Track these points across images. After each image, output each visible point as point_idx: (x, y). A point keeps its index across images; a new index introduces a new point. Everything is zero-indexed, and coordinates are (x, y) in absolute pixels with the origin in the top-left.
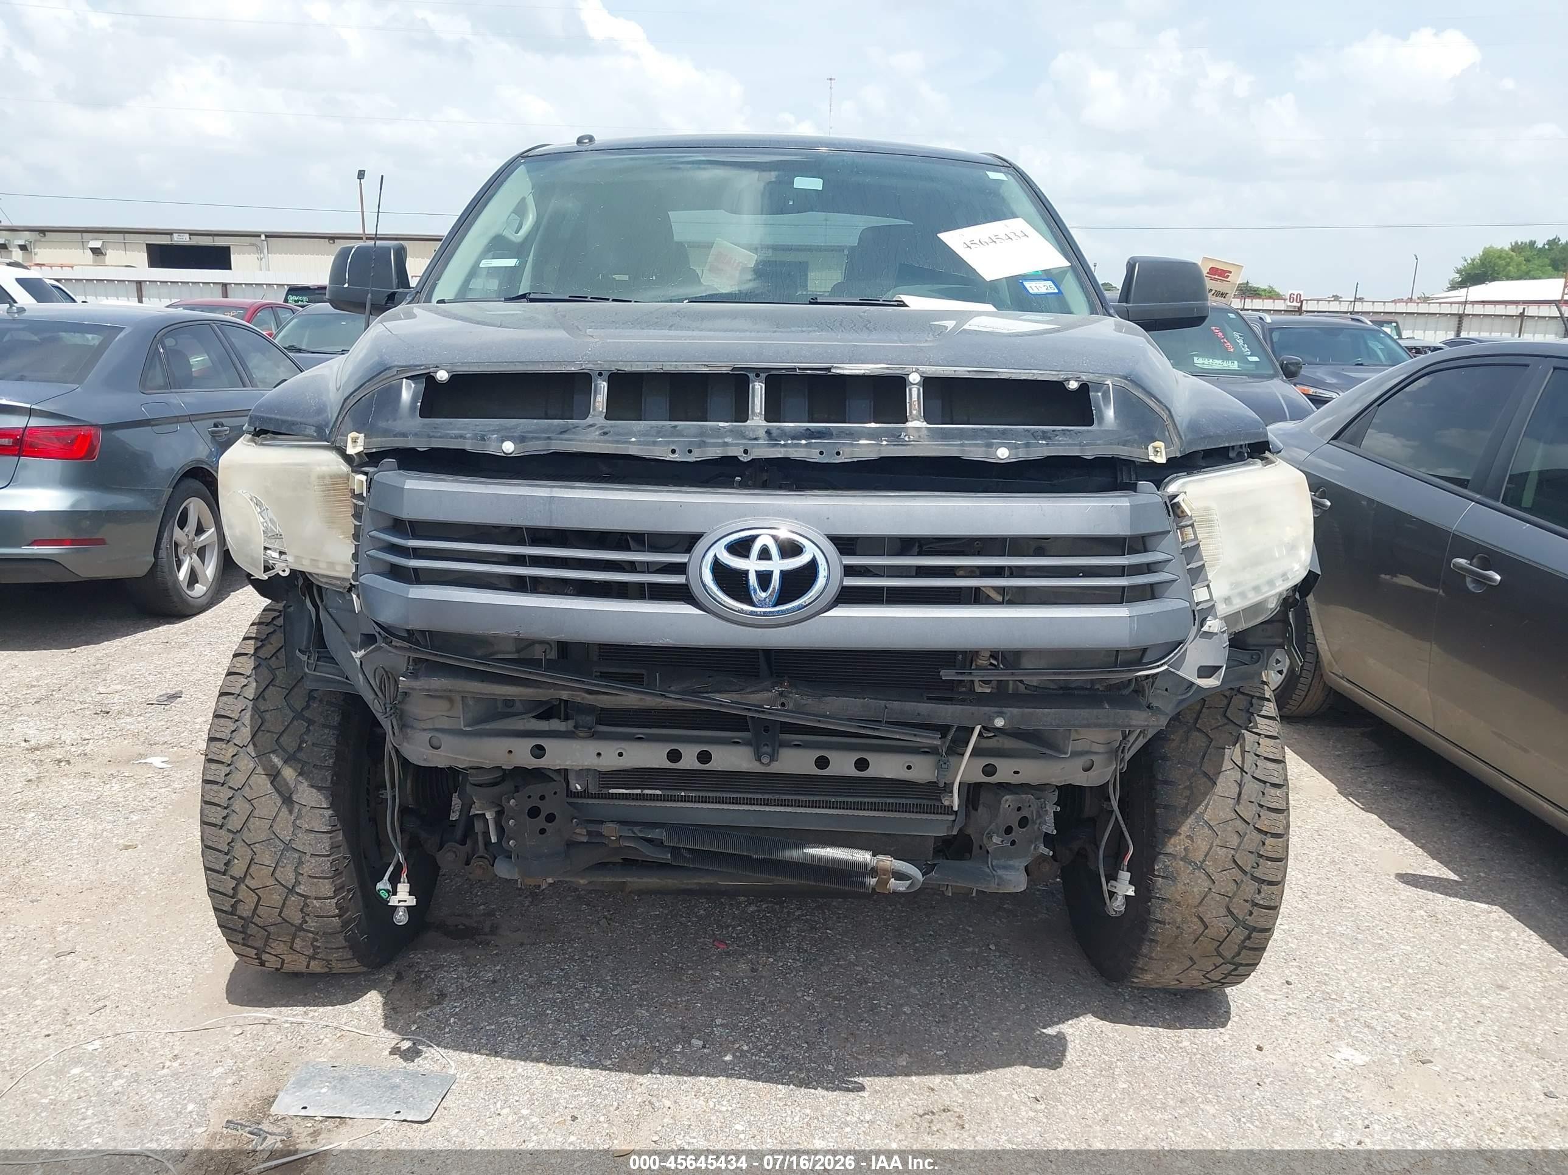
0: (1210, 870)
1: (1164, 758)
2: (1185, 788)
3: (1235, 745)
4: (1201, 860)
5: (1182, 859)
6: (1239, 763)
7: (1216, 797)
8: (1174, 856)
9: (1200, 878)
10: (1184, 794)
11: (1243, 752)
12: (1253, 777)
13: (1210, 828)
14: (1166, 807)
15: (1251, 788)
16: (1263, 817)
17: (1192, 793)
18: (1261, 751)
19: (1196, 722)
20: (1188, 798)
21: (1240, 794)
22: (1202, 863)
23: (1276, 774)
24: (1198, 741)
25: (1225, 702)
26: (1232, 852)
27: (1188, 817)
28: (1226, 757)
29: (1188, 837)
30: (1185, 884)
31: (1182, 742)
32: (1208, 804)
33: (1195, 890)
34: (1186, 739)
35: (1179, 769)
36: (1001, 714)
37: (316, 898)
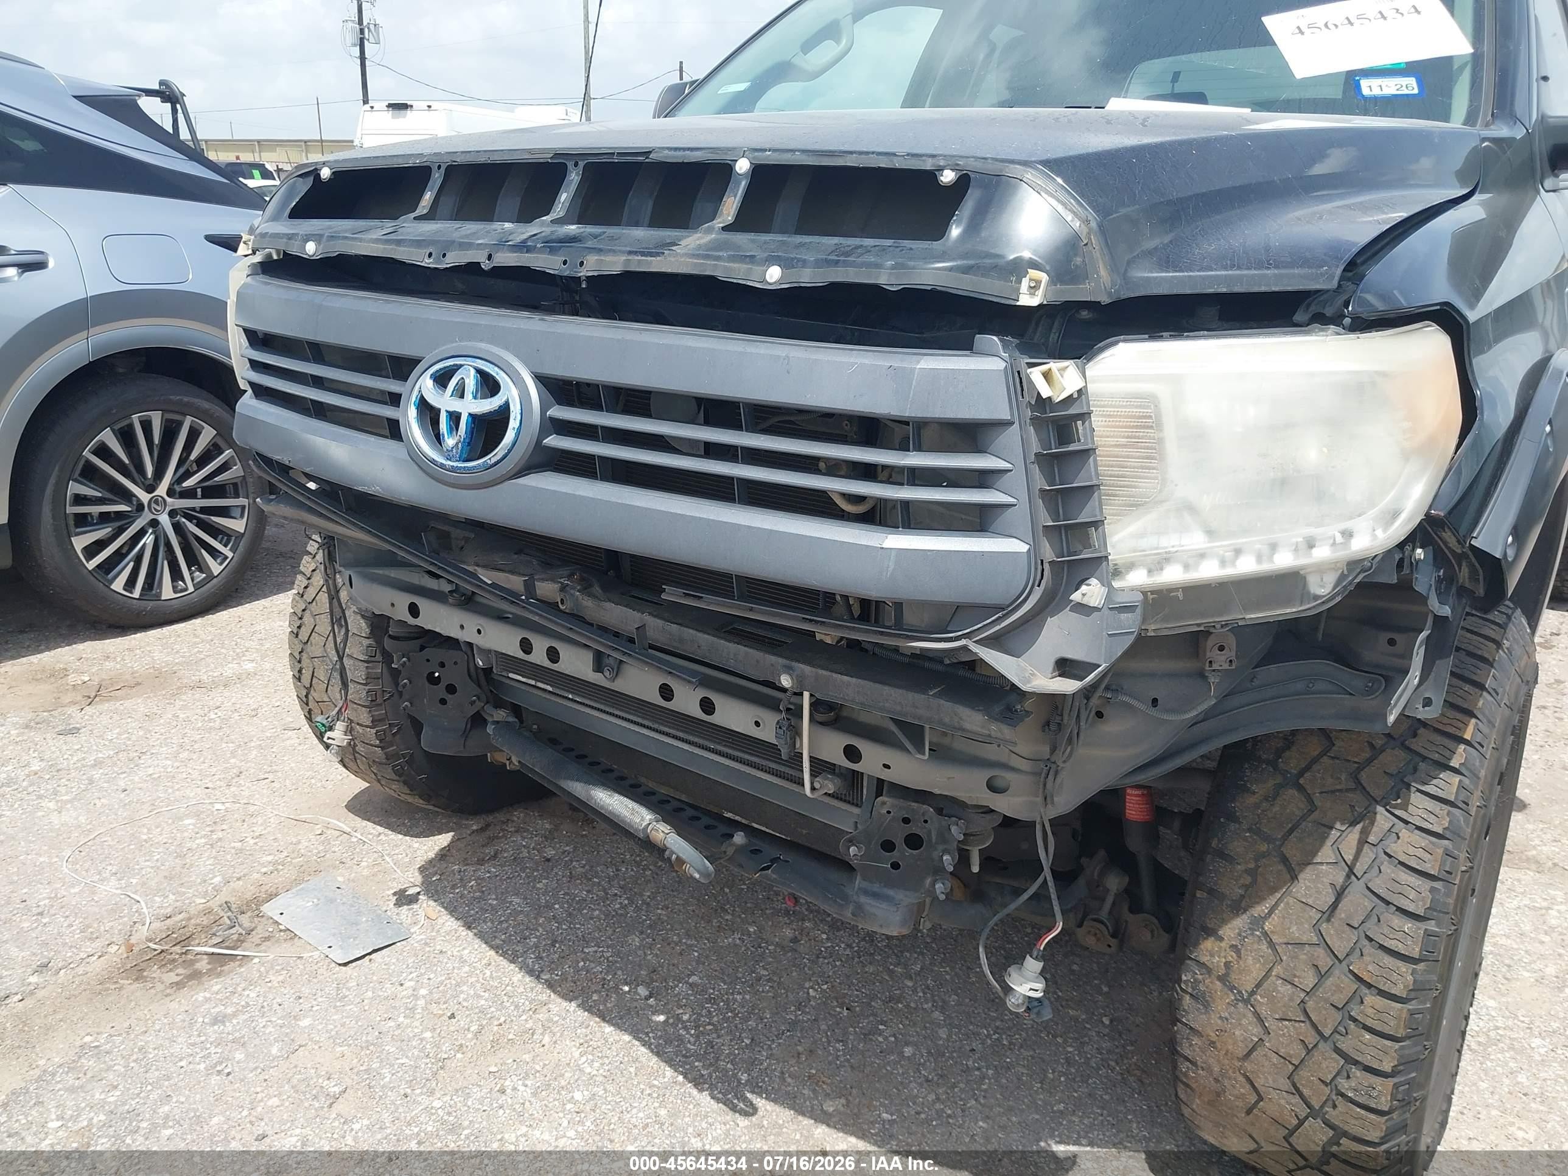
0: (1264, 1011)
1: (1232, 817)
2: (1246, 871)
3: (1353, 824)
4: (1250, 990)
5: (1219, 978)
6: (1349, 858)
7: (1291, 901)
8: (1208, 970)
9: (1244, 1016)
10: (1242, 881)
11: (1363, 842)
12: (1368, 888)
13: (1271, 944)
14: (1211, 892)
15: (1356, 903)
16: (1366, 958)
17: (1254, 881)
18: (1394, 848)
19: (1301, 774)
20: (1246, 887)
21: (1334, 906)
22: (1252, 993)
23: (1412, 895)
24: (1292, 803)
25: (1367, 755)
26: (1302, 995)
27: (1237, 915)
28: (1329, 842)
29: (1232, 946)
30: (1221, 1018)
31: (1266, 799)
32: (1276, 905)
33: (1237, 1033)
34: (1273, 797)
35: (1245, 839)
36: (789, 670)
37: (358, 724)
